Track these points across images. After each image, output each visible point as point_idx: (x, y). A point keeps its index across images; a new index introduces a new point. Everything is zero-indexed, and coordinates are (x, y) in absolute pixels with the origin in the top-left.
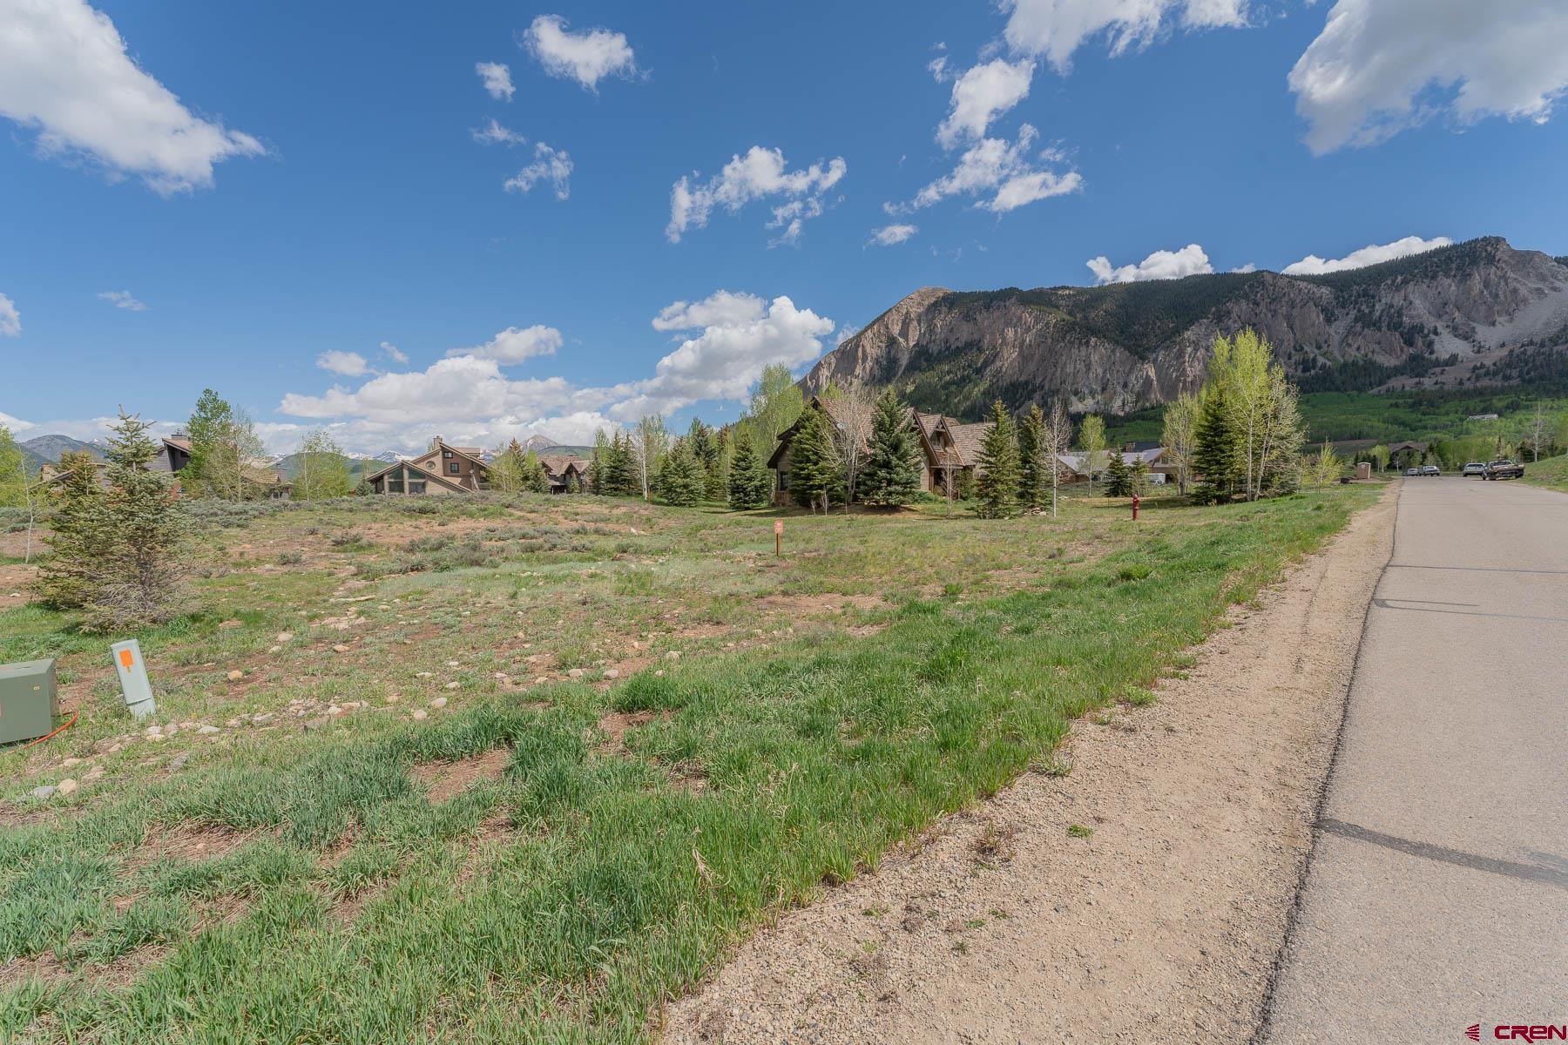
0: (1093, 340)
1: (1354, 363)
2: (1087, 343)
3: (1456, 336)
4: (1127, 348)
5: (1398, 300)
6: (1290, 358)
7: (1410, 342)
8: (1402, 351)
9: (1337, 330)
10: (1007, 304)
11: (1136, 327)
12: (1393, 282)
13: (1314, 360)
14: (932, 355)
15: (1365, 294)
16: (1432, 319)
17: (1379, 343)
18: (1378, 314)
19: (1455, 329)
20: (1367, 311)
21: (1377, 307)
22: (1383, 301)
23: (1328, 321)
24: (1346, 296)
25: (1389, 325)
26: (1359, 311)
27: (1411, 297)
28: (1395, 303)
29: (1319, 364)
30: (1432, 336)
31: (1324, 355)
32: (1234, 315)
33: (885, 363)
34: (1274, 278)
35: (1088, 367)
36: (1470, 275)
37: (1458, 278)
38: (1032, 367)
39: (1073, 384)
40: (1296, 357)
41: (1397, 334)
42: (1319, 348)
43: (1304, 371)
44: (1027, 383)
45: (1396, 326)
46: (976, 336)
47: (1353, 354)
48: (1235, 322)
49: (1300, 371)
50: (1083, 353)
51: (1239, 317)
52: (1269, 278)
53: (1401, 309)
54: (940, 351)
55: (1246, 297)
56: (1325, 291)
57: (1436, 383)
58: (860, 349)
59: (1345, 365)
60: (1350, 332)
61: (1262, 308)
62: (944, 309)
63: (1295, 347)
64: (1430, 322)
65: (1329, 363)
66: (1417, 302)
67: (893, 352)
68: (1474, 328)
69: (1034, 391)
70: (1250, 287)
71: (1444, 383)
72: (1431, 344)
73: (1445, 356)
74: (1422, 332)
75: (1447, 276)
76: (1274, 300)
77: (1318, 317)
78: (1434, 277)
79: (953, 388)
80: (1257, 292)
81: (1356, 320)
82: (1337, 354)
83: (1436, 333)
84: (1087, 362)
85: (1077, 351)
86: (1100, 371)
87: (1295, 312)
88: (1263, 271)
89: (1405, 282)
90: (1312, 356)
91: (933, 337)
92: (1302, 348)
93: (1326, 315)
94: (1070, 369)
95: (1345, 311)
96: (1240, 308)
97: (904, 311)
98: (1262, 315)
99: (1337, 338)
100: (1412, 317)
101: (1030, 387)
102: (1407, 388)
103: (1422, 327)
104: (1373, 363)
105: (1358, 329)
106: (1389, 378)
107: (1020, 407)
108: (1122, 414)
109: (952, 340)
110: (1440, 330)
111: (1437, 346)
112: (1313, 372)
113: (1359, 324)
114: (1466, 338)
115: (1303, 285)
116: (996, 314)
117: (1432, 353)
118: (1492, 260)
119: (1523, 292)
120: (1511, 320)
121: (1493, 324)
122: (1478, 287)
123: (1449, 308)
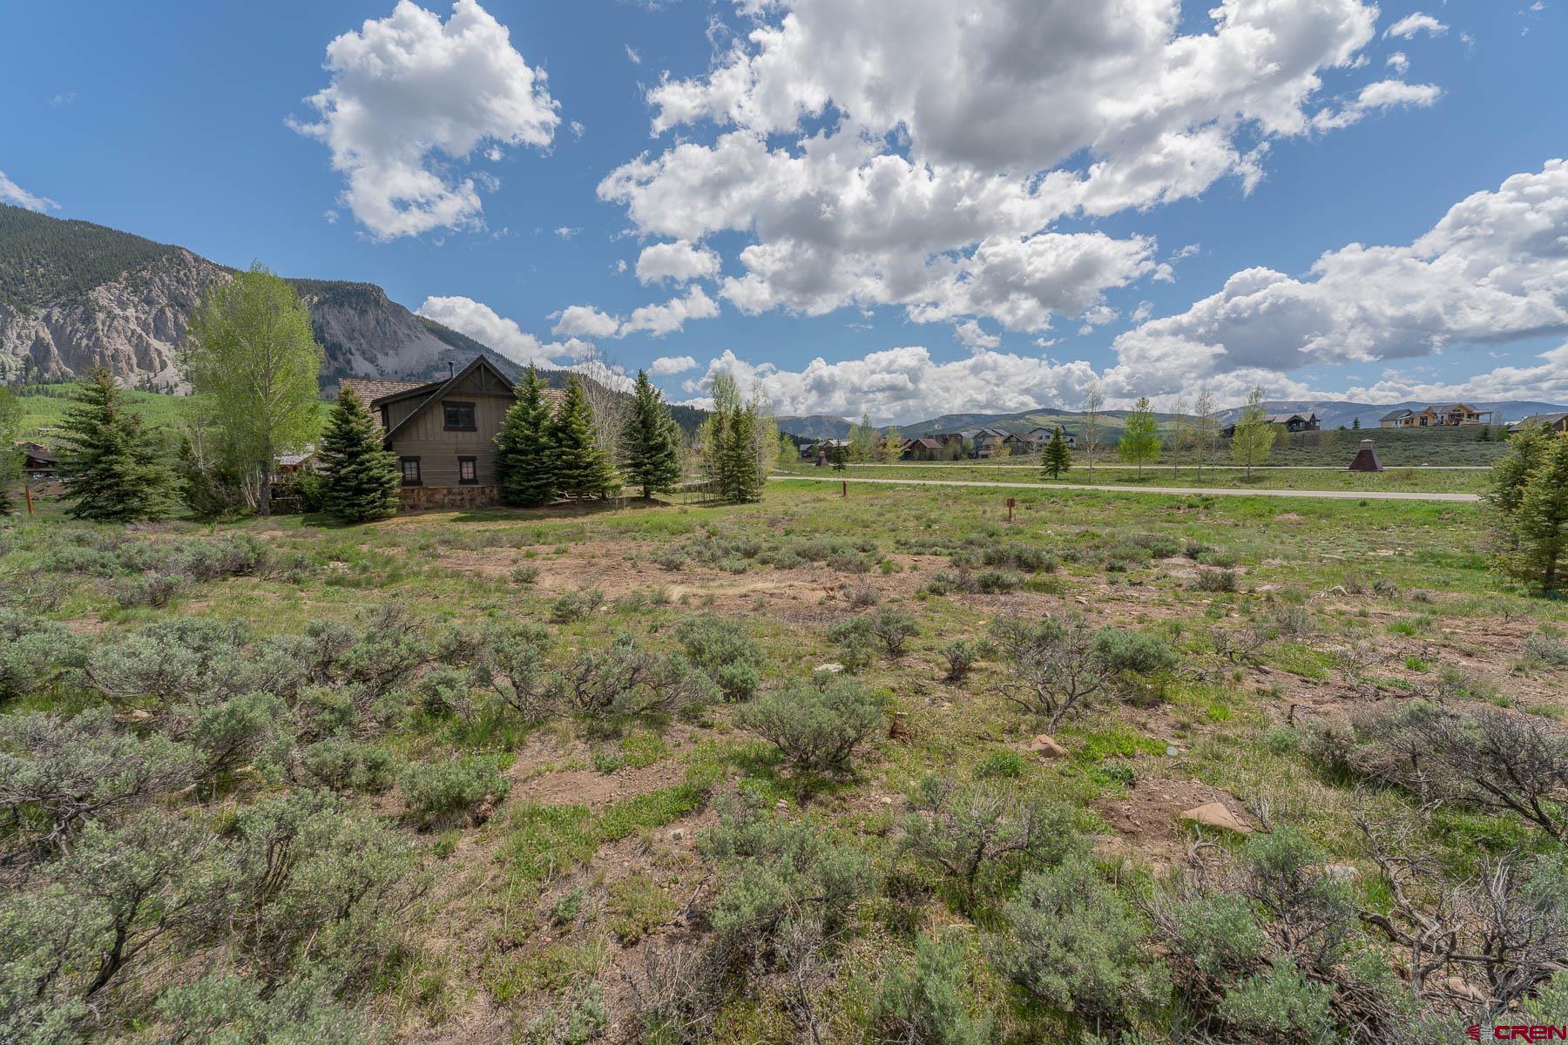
3: (365, 359)
16: (346, 341)
19: (363, 353)
27: (327, 317)
30: (349, 356)
34: (195, 260)
36: (365, 312)
37: (358, 311)
52: (189, 258)
55: (166, 271)
64: (347, 344)
66: (333, 323)
68: (375, 355)
70: (168, 259)
72: (349, 362)
74: (341, 349)
75: (350, 307)
76: (200, 284)
78: (342, 305)
80: (179, 270)
83: (351, 354)
88: (180, 249)
100: (331, 335)
103: (340, 346)
110: (353, 351)
111: (354, 365)
115: (229, 277)
117: (351, 369)
118: (377, 304)
119: (400, 335)
120: (397, 354)
121: (387, 354)
122: (373, 323)
123: (356, 334)
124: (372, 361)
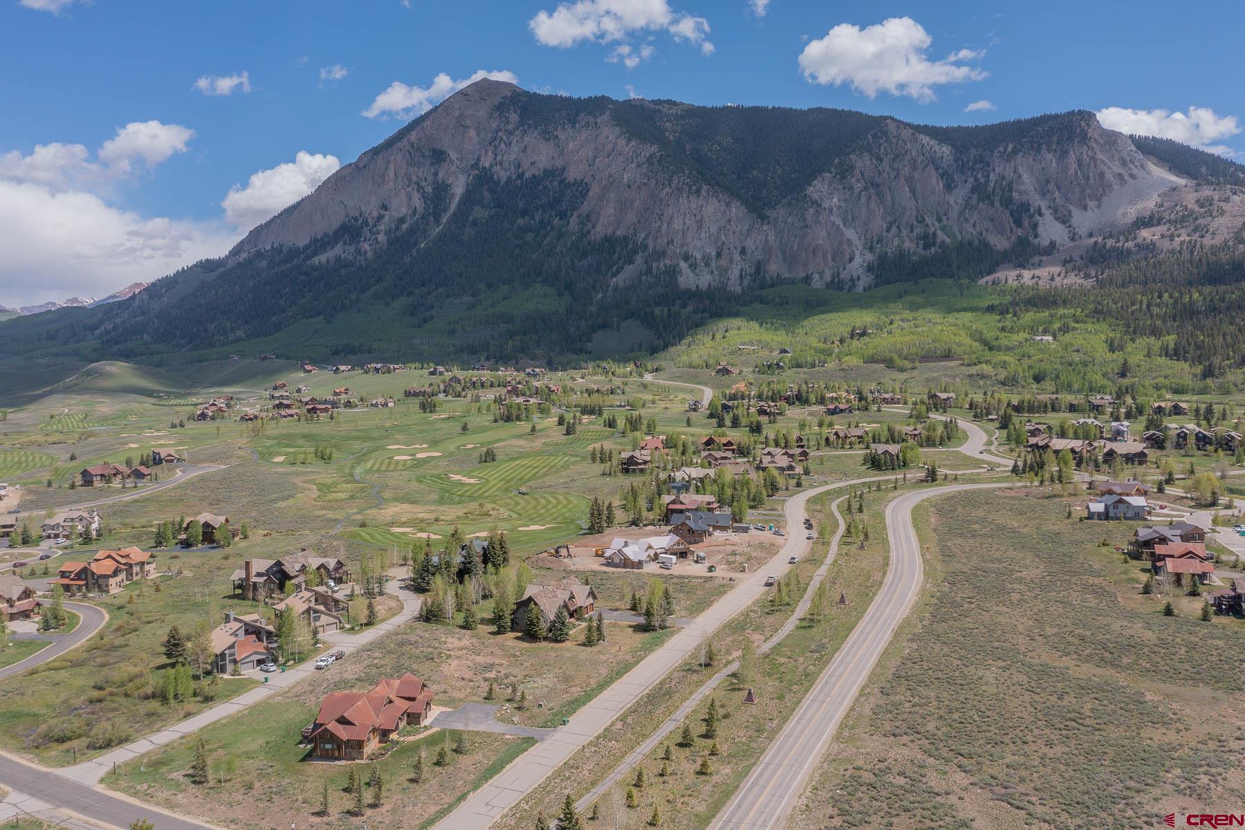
0: (705, 188)
1: (970, 243)
2: (698, 191)
3: (1056, 219)
4: (745, 202)
5: (1009, 173)
6: (912, 231)
7: (1019, 224)
8: (1012, 231)
9: (957, 197)
10: (599, 121)
11: (755, 173)
12: (1005, 149)
13: (934, 234)
14: (497, 184)
15: (981, 160)
16: (1037, 197)
17: (992, 220)
18: (992, 185)
19: (1056, 211)
20: (982, 180)
21: (991, 177)
22: (997, 171)
23: (949, 187)
24: (965, 160)
25: (1001, 199)
26: (976, 180)
27: (1020, 169)
28: (1006, 174)
29: (939, 241)
30: (1037, 217)
31: (943, 229)
32: (857, 172)
33: (429, 189)
34: (898, 128)
35: (700, 224)
36: (1067, 152)
37: (1058, 153)
38: (631, 218)
39: (682, 246)
40: (918, 230)
41: (1008, 213)
42: (939, 220)
43: (926, 247)
44: (626, 239)
45: (1007, 202)
46: (559, 163)
47: (970, 232)
48: (858, 180)
49: (921, 246)
50: (693, 205)
51: (862, 174)
52: (891, 126)
53: (1012, 182)
54: (509, 178)
55: (870, 151)
56: (945, 151)
57: (1033, 278)
58: (392, 166)
59: (961, 243)
60: (968, 205)
61: (885, 166)
62: (514, 117)
63: (916, 217)
64: (1037, 201)
65: (948, 241)
66: (1025, 176)
67: (441, 175)
68: (1070, 211)
69: (636, 252)
70: (873, 137)
71: (1039, 277)
72: (1035, 226)
73: (1045, 243)
74: (1028, 210)
75: (1049, 150)
76: (897, 156)
77: (938, 183)
78: (1038, 150)
79: (529, 237)
80: (881, 145)
81: (973, 190)
82: (956, 230)
83: (1040, 214)
84: (698, 217)
85: (686, 201)
86: (714, 229)
87: (917, 175)
88: (886, 118)
89: (1015, 152)
90: (933, 230)
91: (498, 159)
92: (923, 220)
93: (947, 180)
94: (677, 225)
95: (963, 178)
96: (863, 163)
97: (457, 113)
98: (885, 175)
99: (956, 209)
100: (1020, 193)
101: (630, 246)
102: (1010, 281)
103: (1029, 205)
104: (985, 245)
105: (974, 201)
106: (998, 264)
107: (618, 273)
108: (738, 289)
109: (526, 164)
110: (1044, 210)
111: (1040, 230)
112: (933, 250)
113: (975, 196)
114: (1064, 222)
115: (925, 139)
116: (584, 134)
117: (1036, 237)
118: (1084, 138)
119: (1109, 176)
120: (1099, 206)
121: (1085, 208)
122: (1073, 166)
123: (1052, 186)
124: (1064, 220)
